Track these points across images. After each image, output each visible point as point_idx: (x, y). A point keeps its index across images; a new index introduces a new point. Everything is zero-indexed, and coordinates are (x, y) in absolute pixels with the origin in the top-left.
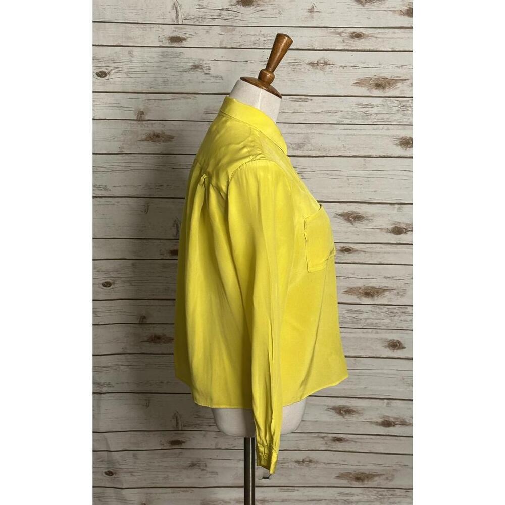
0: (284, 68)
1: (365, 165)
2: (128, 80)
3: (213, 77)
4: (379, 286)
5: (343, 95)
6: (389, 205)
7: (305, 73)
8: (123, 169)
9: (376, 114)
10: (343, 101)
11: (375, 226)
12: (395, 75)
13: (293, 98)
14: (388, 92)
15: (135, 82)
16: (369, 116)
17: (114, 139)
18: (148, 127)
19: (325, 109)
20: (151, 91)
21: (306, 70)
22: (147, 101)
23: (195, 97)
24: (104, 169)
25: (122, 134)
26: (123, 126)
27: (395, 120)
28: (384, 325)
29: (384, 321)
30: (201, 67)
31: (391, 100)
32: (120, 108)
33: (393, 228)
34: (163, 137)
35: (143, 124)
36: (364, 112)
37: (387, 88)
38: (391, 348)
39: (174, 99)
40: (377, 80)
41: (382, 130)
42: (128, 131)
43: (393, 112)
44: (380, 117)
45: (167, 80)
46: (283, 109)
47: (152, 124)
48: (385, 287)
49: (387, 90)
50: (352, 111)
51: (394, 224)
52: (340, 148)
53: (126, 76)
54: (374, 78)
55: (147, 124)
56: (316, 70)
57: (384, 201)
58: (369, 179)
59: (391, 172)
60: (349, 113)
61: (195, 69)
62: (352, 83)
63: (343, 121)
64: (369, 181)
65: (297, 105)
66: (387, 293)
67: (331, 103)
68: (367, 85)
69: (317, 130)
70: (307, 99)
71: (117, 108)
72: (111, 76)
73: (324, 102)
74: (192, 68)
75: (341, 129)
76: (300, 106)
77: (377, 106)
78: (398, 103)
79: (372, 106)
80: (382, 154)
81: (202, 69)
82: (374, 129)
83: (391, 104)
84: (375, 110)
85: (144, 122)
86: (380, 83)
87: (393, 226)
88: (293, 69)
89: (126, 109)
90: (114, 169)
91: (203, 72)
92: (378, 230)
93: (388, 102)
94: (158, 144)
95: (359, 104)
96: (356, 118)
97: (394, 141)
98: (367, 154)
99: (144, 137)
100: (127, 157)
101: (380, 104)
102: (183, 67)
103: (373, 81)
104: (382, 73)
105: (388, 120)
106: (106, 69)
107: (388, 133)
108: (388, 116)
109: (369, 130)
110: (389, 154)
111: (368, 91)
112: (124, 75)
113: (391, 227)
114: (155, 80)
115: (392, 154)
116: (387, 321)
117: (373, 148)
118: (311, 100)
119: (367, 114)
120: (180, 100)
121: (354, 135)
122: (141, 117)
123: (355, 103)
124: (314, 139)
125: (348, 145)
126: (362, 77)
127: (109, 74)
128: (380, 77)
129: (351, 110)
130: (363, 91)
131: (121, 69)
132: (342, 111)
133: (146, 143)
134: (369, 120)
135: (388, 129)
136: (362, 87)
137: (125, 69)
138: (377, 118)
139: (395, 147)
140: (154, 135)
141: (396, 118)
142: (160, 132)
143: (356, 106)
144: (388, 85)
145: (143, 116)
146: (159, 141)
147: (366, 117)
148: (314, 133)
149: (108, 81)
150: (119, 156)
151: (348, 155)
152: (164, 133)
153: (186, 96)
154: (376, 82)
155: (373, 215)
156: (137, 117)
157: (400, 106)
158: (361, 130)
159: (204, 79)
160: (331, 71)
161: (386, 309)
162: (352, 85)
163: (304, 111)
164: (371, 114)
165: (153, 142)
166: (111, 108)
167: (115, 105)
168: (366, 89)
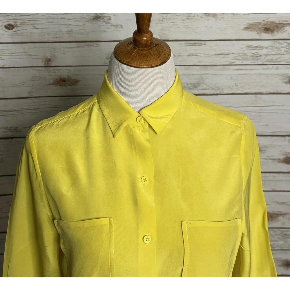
0: (179, 16)
1: (256, 101)
2: (35, 31)
3: (114, 26)
4: (273, 211)
5: (234, 39)
6: (280, 138)
7: (199, 20)
8: (33, 111)
9: (266, 55)
10: (234, 45)
11: (268, 157)
12: (283, 20)
13: (188, 43)
14: (276, 35)
15: (42, 32)
16: (259, 58)
17: (23, 85)
18: (55, 72)
19: (218, 52)
20: (56, 40)
21: (200, 17)
22: (53, 49)
23: (98, 45)
24: (14, 113)
25: (31, 80)
26: (32, 72)
27: (284, 60)
28: (278, 246)
29: (278, 243)
30: (102, 17)
31: (279, 42)
32: (28, 57)
33: (285, 158)
34: (69, 81)
35: (50, 70)
36: (254, 54)
37: (276, 31)
38: (285, 266)
39: (78, 47)
40: (265, 25)
41: (271, 69)
42: (37, 77)
43: (282, 53)
44: (269, 57)
45: (72, 30)
46: (179, 53)
47: (59, 70)
48: (278, 212)
49: (275, 33)
50: (243, 53)
51: (286, 154)
52: (233, 86)
53: (33, 28)
54: (262, 23)
55: (54, 70)
56: (208, 17)
57: (275, 134)
58: (261, 114)
59: (281, 108)
60: (239, 55)
61: (97, 19)
62: (243, 27)
63: (235, 62)
64: (260, 116)
65: (191, 49)
66: (280, 218)
67: (223, 47)
68: (257, 29)
69: (211, 71)
70: (201, 43)
71: (26, 57)
72: (19, 28)
73: (216, 45)
74: (94, 19)
75: (233, 70)
76: (195, 50)
77: (267, 48)
78: (286, 45)
79: (262, 48)
80: (272, 91)
81: (103, 19)
82: (263, 69)
83: (280, 46)
84: (264, 51)
85: (51, 69)
86: (268, 27)
87: (284, 157)
88: (187, 17)
89: (35, 57)
90: (24, 111)
91: (104, 22)
92: (270, 161)
93: (277, 44)
94: (64, 87)
95: (249, 47)
96: (246, 59)
97: (284, 79)
98: (257, 91)
99: (52, 82)
100: (36, 100)
101: (269, 46)
102: (85, 18)
103: (262, 25)
104: (270, 18)
105: (277, 60)
106: (14, 22)
107: (277, 72)
108: (277, 57)
109: (259, 70)
110: (279, 91)
111: (257, 35)
112: (31, 27)
113: (282, 157)
114: (60, 31)
115: (282, 91)
116: (281, 243)
117: (263, 86)
118: (205, 44)
119: (257, 56)
120: (84, 47)
121: (245, 74)
122: (48, 63)
123: (245, 46)
124: (208, 79)
125: (240, 83)
126: (251, 22)
127: (17, 26)
128: (269, 22)
129: (241, 52)
130: (253, 35)
131: (27, 21)
132: (233, 53)
133: (53, 87)
134: (259, 61)
135: (277, 69)
136: (251, 31)
137: (32, 22)
138: (266, 58)
139: (284, 85)
140: (61, 79)
141: (284, 59)
142: (66, 77)
143: (247, 48)
144: (276, 29)
145: (50, 63)
146: (65, 85)
147: (256, 58)
148: (208, 74)
149: (15, 32)
150: (28, 100)
151: (240, 93)
152: (70, 77)
153: (90, 43)
154: (265, 26)
155: (265, 146)
156: (45, 64)
157: (288, 47)
158: (251, 69)
159: (106, 28)
160: (223, 18)
161: (279, 232)
162: (242, 30)
163: (198, 54)
164: (261, 56)
165: (60, 85)
166: (20, 57)
167: (24, 54)
168: (256, 33)
